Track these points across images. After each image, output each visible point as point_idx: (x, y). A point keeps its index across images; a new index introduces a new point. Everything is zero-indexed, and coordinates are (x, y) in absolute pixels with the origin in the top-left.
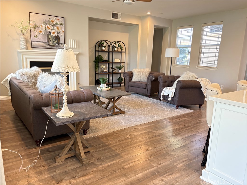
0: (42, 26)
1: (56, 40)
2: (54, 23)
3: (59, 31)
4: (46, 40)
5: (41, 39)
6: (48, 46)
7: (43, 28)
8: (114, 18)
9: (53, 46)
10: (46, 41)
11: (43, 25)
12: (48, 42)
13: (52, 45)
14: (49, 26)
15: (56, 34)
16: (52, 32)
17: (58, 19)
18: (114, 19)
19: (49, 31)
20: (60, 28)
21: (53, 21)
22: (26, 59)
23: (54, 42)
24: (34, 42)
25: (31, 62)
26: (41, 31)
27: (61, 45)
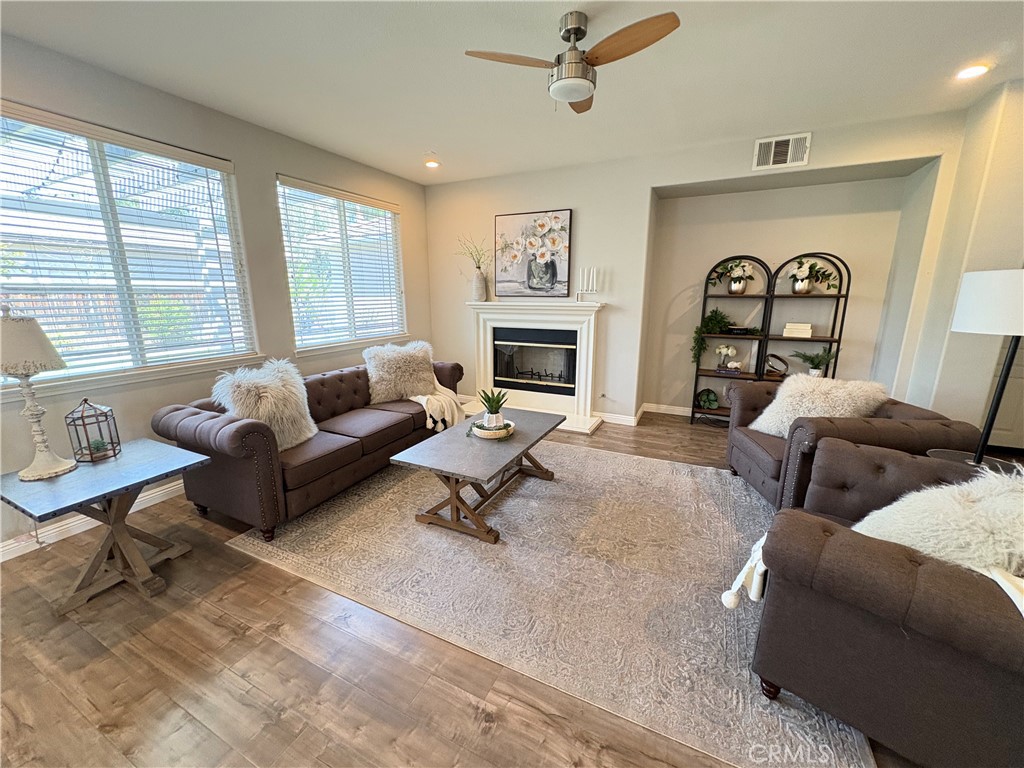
0: (518, 243)
1: (546, 273)
2: (546, 229)
3: (555, 249)
4: (526, 276)
5: (512, 274)
6: (529, 291)
7: (520, 247)
8: (767, 163)
9: (539, 289)
10: (525, 279)
12: (529, 278)
13: (537, 286)
14: (532, 240)
15: (548, 258)
16: (538, 254)
17: (556, 218)
18: (771, 168)
19: (532, 252)
20: (558, 240)
21: (542, 226)
22: (485, 322)
23: (541, 278)
24: (500, 282)
25: (494, 329)
26: (516, 256)
27: (558, 286)
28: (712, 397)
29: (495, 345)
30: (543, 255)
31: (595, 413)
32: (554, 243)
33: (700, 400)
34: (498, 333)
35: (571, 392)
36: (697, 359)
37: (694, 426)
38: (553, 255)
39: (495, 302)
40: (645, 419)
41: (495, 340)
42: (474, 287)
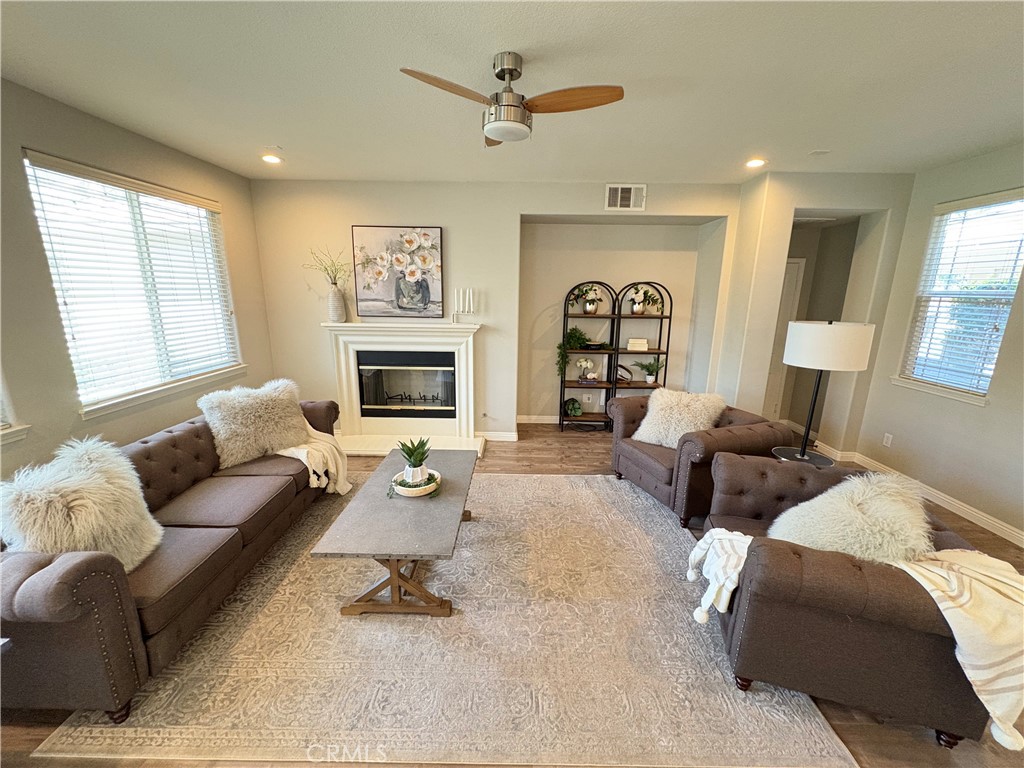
0: (382, 258)
1: (417, 292)
2: (415, 246)
3: (426, 267)
4: (394, 295)
5: (376, 290)
6: (398, 311)
7: (385, 263)
8: (614, 206)
9: (411, 309)
10: (394, 298)
11: (384, 254)
12: (398, 298)
13: (408, 306)
14: (399, 256)
15: (418, 276)
16: (407, 271)
17: (425, 234)
18: (617, 210)
19: (400, 269)
20: (429, 258)
21: (410, 242)
22: (346, 344)
23: (412, 298)
24: (362, 300)
25: (358, 352)
26: (380, 273)
27: (431, 307)
28: (577, 405)
29: (359, 370)
30: (412, 273)
31: (477, 433)
32: (424, 260)
33: (566, 407)
34: (363, 357)
35: (451, 415)
36: (562, 372)
37: (563, 434)
38: (424, 273)
39: (357, 323)
40: (524, 431)
41: (359, 364)
42: (330, 306)
